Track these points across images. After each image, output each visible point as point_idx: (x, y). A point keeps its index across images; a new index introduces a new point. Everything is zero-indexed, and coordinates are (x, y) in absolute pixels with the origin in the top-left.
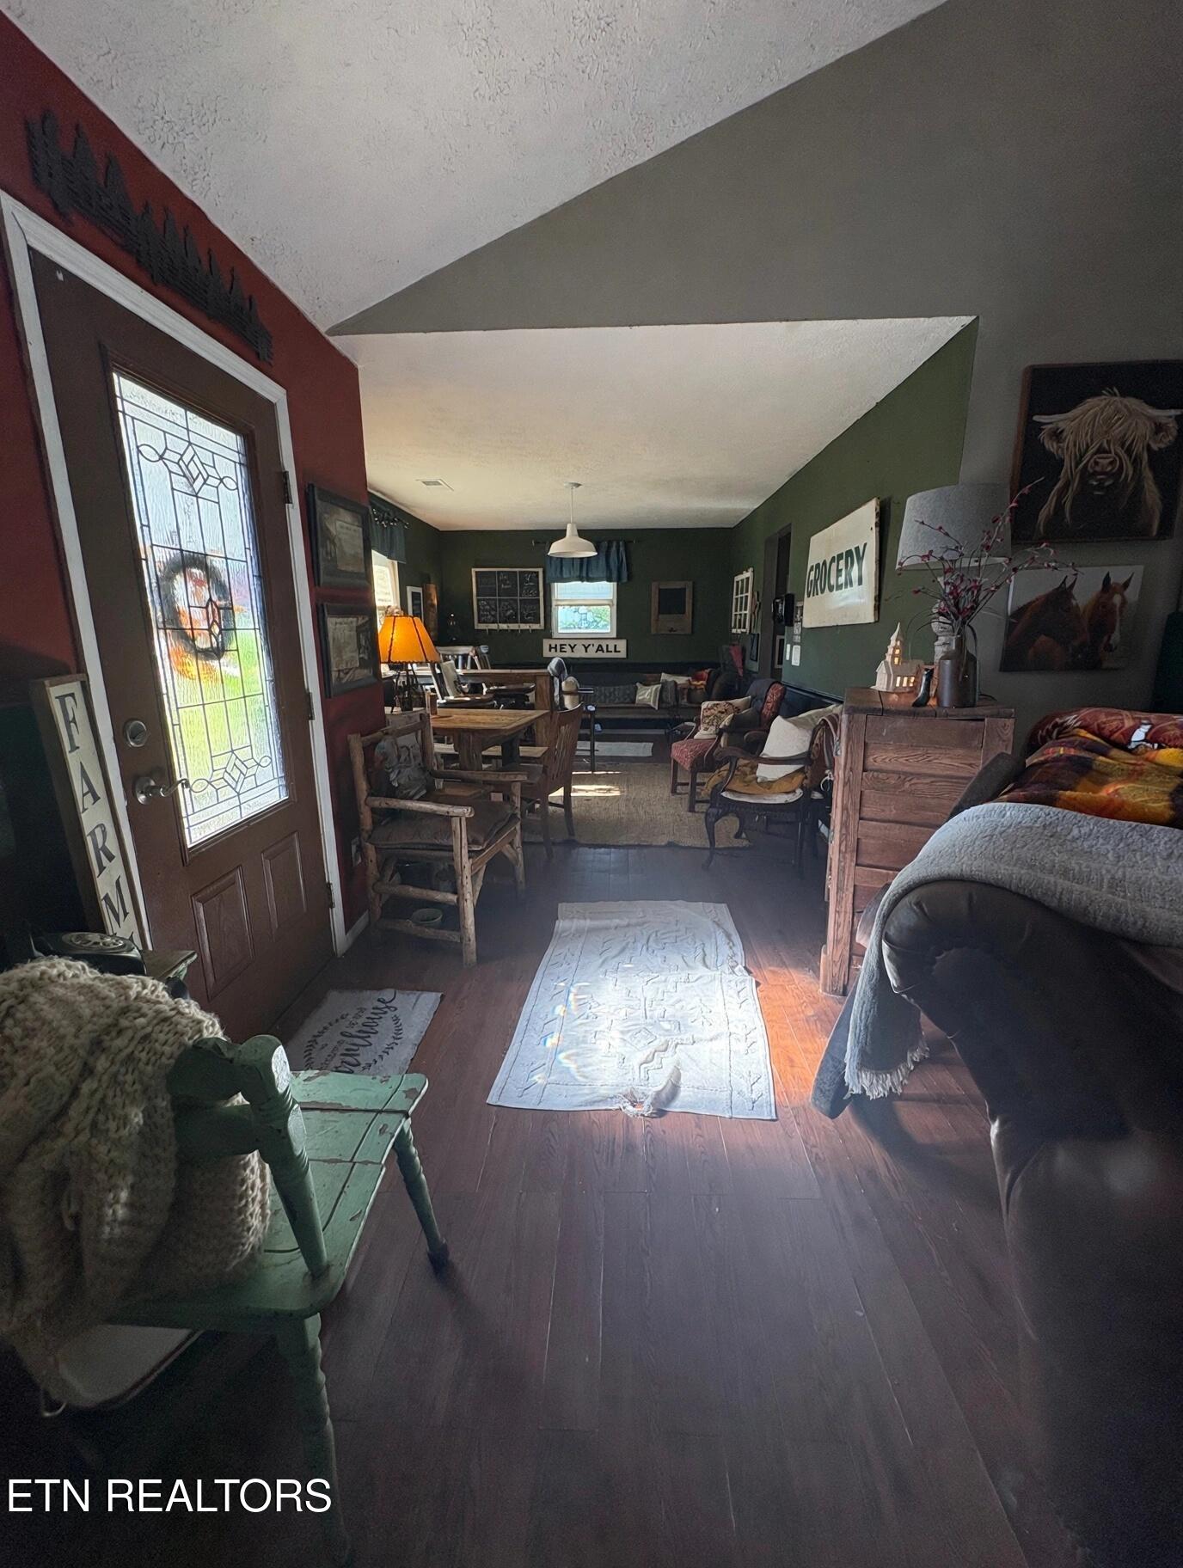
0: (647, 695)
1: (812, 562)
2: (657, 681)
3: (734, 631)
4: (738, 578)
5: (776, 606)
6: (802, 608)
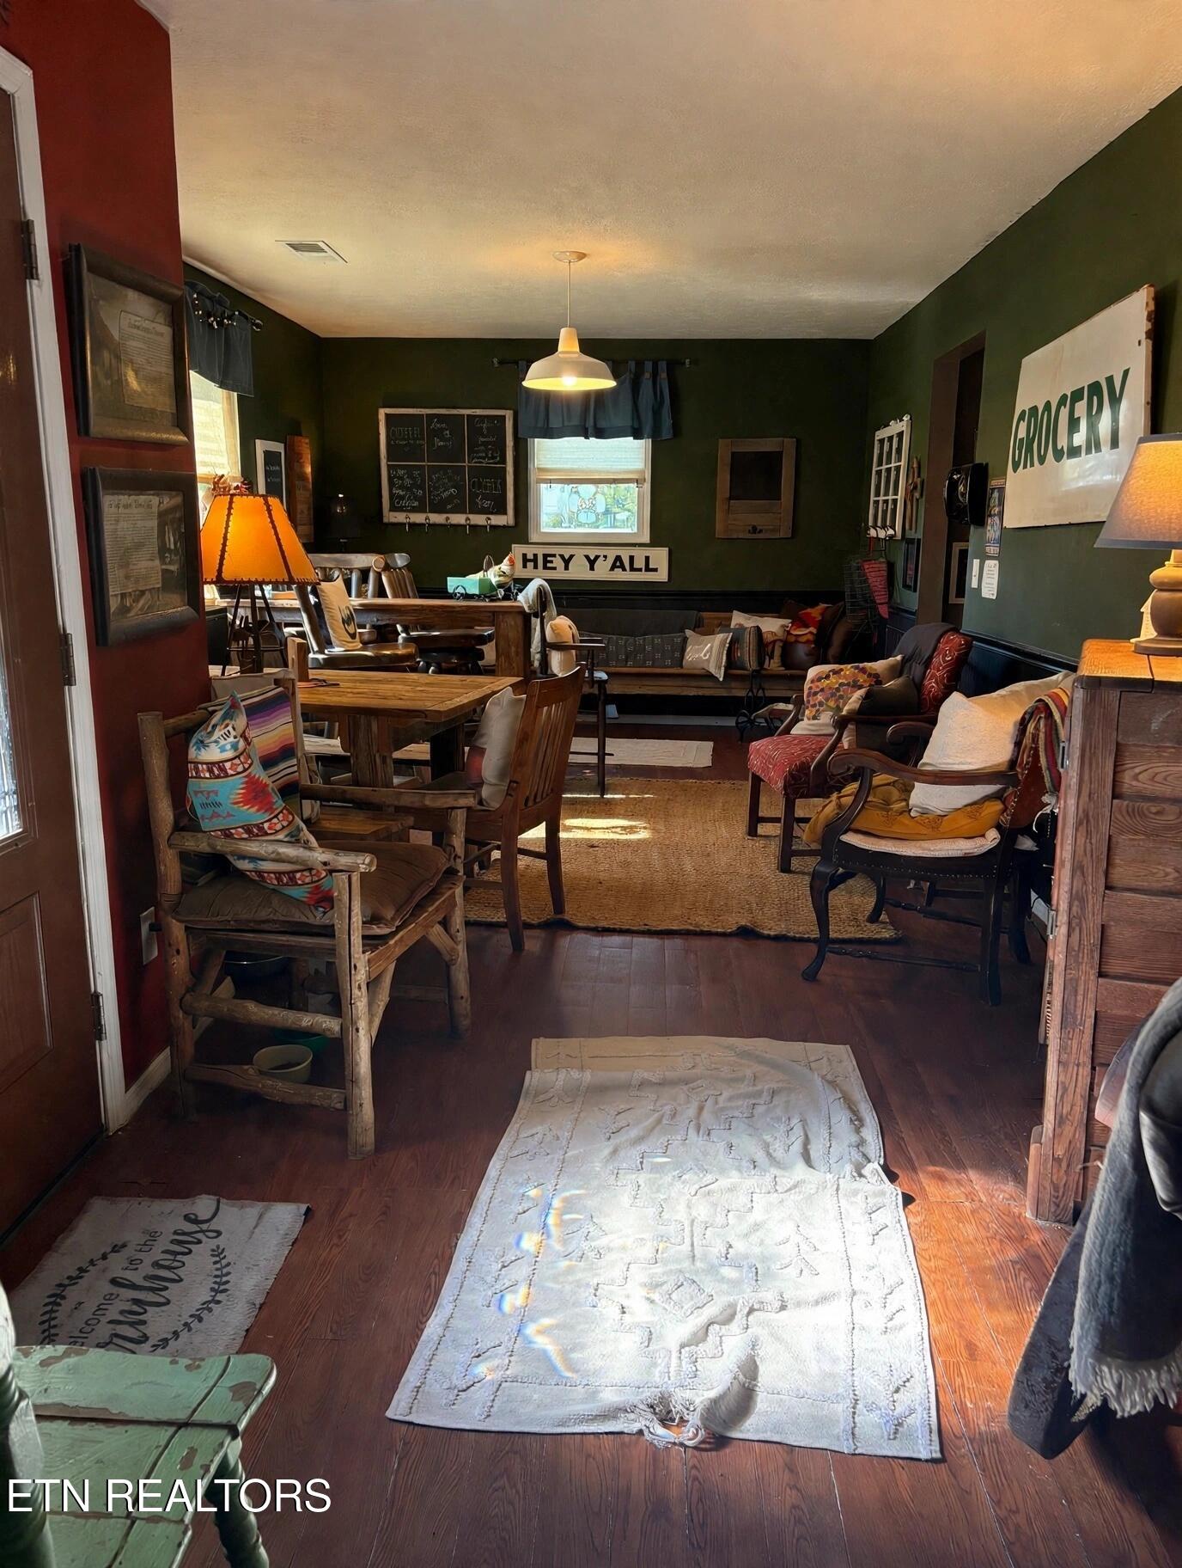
0: (704, 652)
1: (1022, 403)
2: (725, 626)
3: (873, 533)
4: (882, 434)
5: (953, 486)
6: (1002, 490)
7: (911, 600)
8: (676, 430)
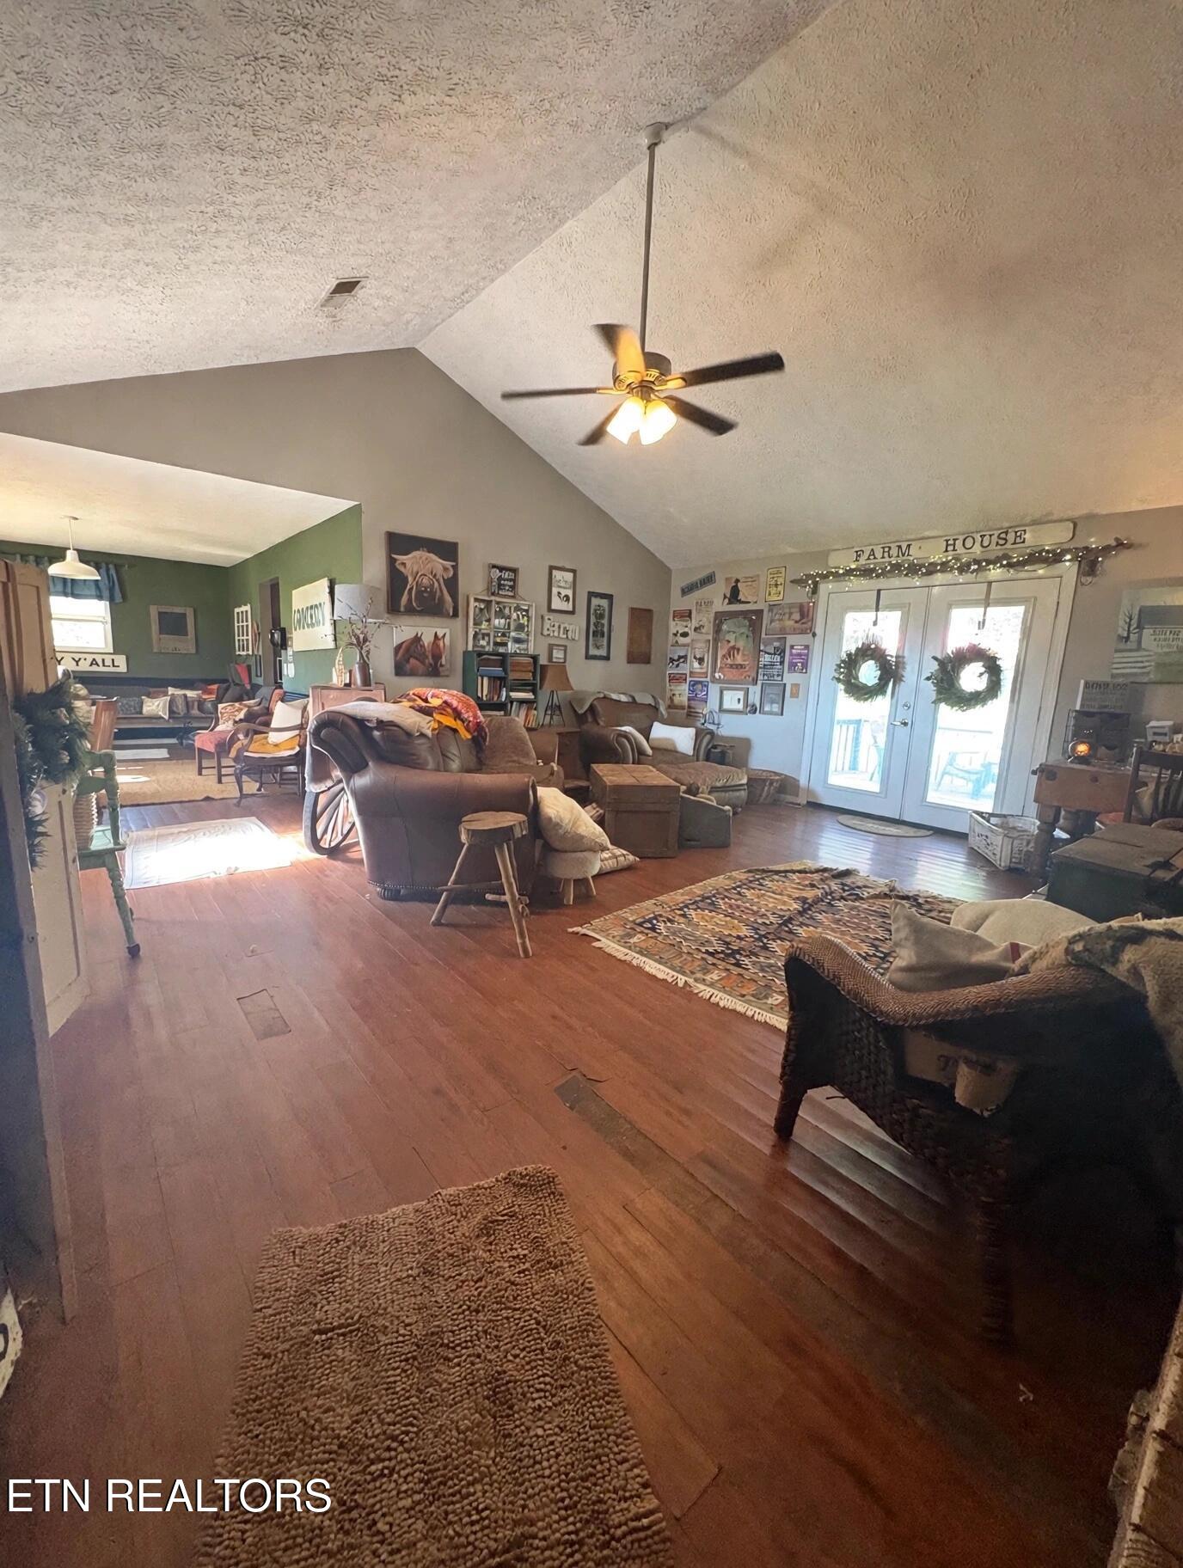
0: (155, 706)
1: (295, 608)
2: (166, 694)
3: (238, 653)
4: (237, 610)
5: (272, 635)
6: (291, 638)
7: (260, 681)
8: (124, 597)
